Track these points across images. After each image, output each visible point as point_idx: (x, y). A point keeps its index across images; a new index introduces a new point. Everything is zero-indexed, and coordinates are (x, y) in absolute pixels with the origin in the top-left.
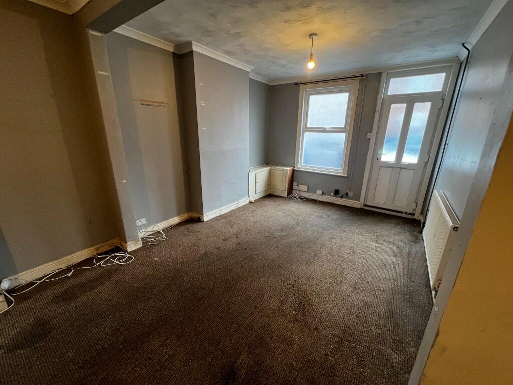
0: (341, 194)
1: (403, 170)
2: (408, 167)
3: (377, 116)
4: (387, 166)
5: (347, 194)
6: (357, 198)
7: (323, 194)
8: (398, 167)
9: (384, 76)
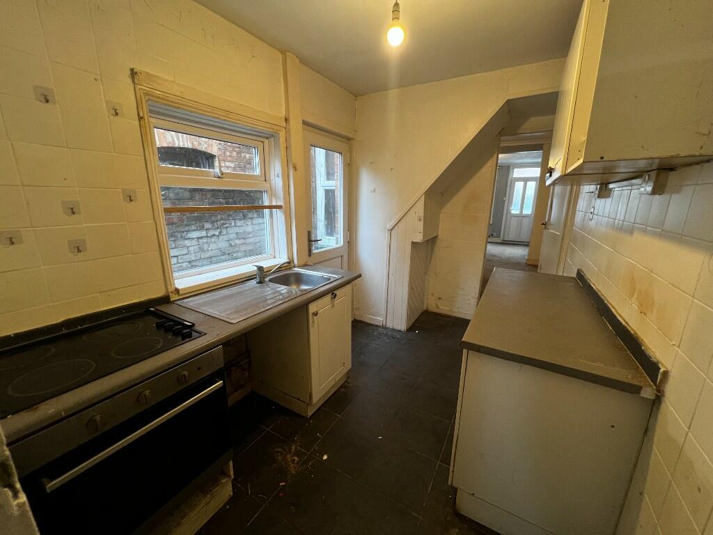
1: (524, 218)
2: (526, 216)
4: (516, 216)
5: (492, 235)
6: (498, 236)
8: (521, 216)
9: (511, 167)
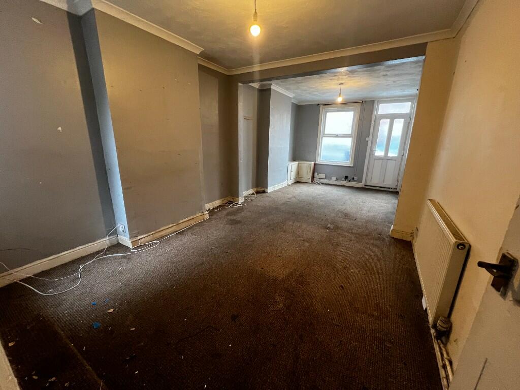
0: (349, 179)
1: (389, 161)
2: (392, 159)
3: (372, 127)
4: (379, 158)
5: (353, 179)
6: (360, 181)
7: (337, 179)
9: (376, 102)
